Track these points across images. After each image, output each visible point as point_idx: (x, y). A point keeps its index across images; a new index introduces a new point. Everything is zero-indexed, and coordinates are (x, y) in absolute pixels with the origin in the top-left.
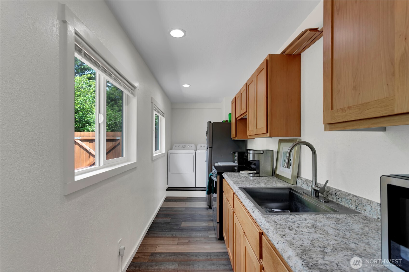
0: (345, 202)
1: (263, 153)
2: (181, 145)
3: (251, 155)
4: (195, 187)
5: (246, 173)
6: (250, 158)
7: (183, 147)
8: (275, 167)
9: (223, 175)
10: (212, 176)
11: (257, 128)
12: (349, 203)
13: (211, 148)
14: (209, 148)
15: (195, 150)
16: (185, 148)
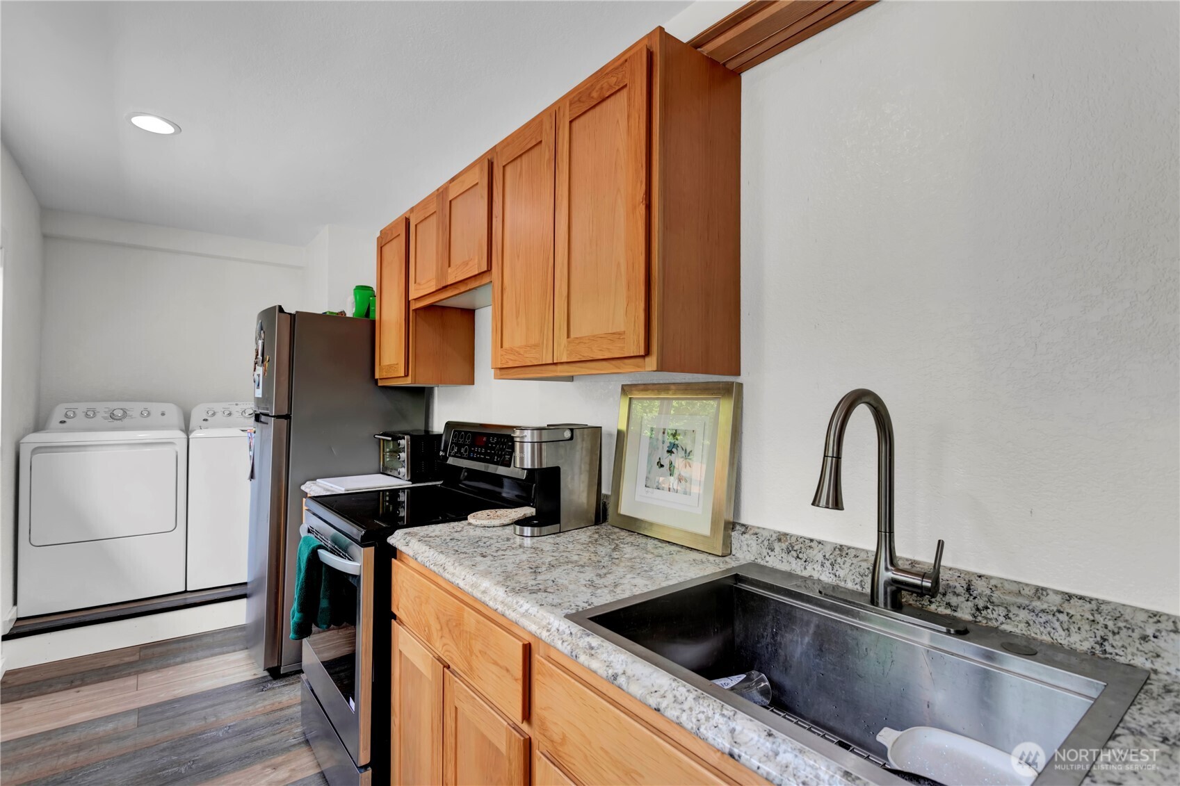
0: (1027, 623)
1: (571, 438)
2: (102, 408)
3: (528, 447)
4: (186, 592)
5: (497, 522)
6: (522, 459)
7: (112, 416)
9: (391, 540)
10: (321, 552)
11: (573, 335)
12: (1057, 625)
13: (284, 421)
14: (271, 419)
15: (182, 430)
16: (126, 421)
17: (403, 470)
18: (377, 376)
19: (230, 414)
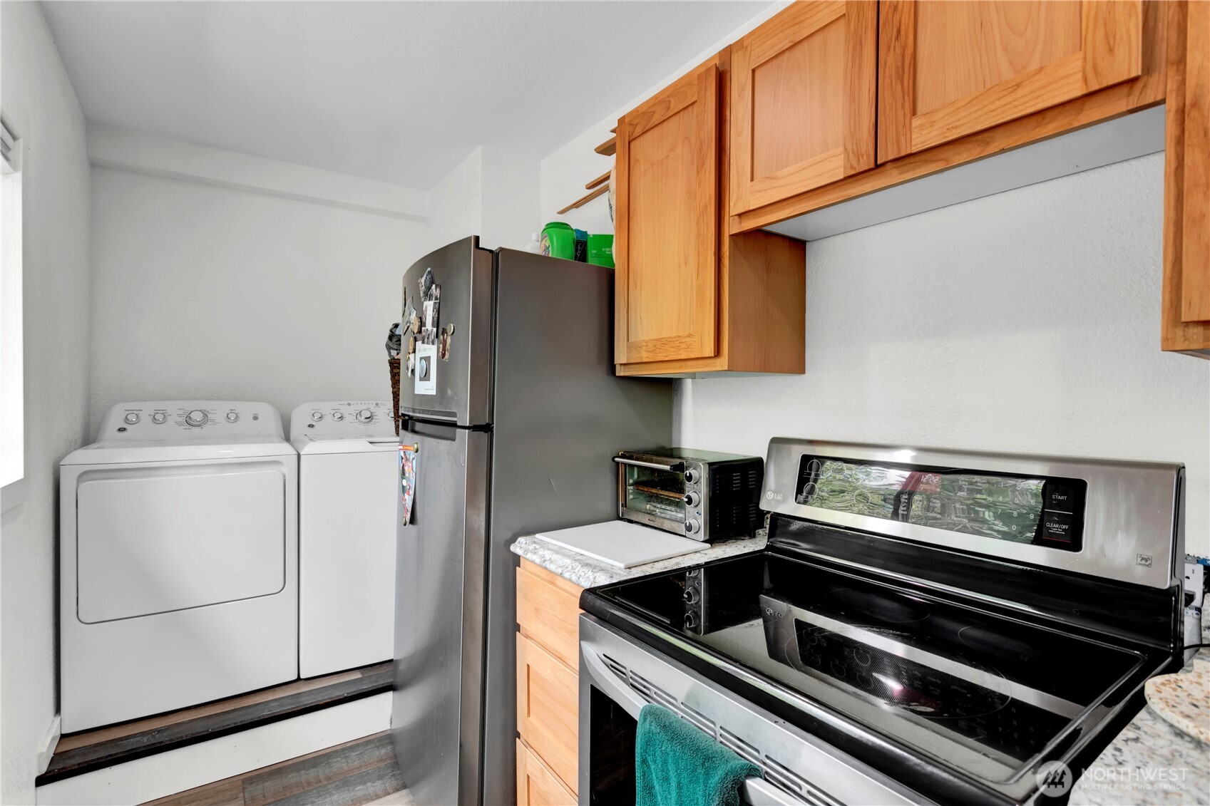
2: (174, 409)
7: (189, 421)
13: (484, 435)
16: (207, 428)
18: (620, 358)
19: (341, 418)
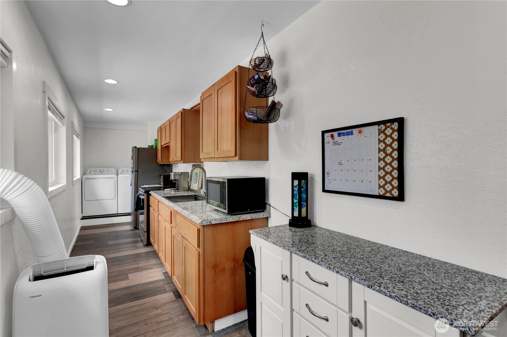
1: (181, 174)
3: (172, 176)
4: (118, 214)
5: (169, 190)
6: (171, 178)
7: (100, 172)
8: (190, 184)
9: (150, 193)
13: (137, 172)
14: (134, 172)
15: (116, 175)
16: (103, 173)
17: (162, 183)
18: (158, 161)
19: (128, 171)
